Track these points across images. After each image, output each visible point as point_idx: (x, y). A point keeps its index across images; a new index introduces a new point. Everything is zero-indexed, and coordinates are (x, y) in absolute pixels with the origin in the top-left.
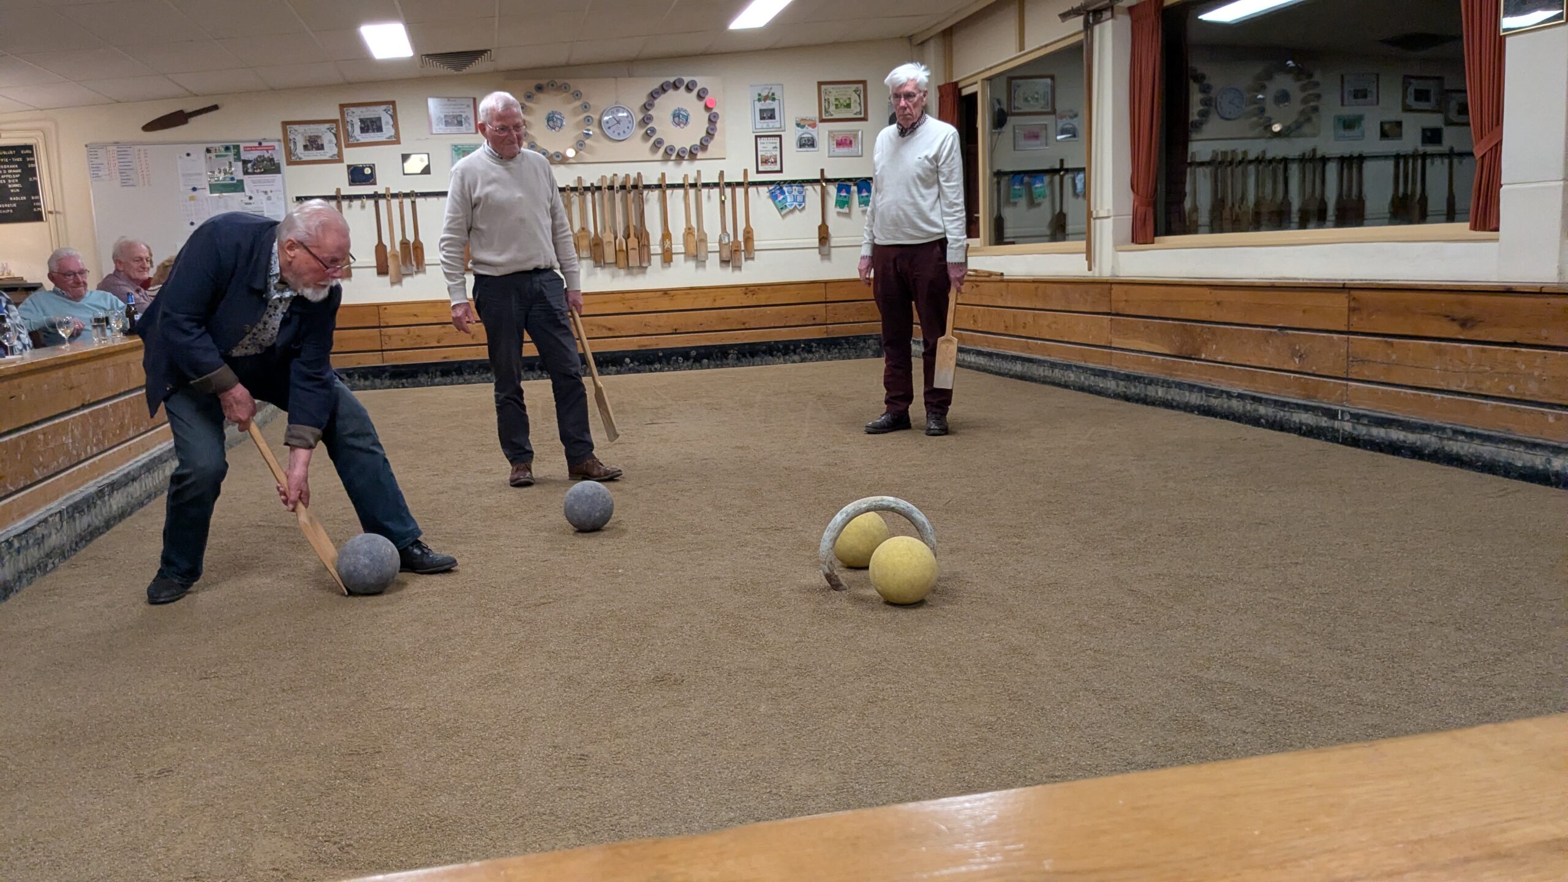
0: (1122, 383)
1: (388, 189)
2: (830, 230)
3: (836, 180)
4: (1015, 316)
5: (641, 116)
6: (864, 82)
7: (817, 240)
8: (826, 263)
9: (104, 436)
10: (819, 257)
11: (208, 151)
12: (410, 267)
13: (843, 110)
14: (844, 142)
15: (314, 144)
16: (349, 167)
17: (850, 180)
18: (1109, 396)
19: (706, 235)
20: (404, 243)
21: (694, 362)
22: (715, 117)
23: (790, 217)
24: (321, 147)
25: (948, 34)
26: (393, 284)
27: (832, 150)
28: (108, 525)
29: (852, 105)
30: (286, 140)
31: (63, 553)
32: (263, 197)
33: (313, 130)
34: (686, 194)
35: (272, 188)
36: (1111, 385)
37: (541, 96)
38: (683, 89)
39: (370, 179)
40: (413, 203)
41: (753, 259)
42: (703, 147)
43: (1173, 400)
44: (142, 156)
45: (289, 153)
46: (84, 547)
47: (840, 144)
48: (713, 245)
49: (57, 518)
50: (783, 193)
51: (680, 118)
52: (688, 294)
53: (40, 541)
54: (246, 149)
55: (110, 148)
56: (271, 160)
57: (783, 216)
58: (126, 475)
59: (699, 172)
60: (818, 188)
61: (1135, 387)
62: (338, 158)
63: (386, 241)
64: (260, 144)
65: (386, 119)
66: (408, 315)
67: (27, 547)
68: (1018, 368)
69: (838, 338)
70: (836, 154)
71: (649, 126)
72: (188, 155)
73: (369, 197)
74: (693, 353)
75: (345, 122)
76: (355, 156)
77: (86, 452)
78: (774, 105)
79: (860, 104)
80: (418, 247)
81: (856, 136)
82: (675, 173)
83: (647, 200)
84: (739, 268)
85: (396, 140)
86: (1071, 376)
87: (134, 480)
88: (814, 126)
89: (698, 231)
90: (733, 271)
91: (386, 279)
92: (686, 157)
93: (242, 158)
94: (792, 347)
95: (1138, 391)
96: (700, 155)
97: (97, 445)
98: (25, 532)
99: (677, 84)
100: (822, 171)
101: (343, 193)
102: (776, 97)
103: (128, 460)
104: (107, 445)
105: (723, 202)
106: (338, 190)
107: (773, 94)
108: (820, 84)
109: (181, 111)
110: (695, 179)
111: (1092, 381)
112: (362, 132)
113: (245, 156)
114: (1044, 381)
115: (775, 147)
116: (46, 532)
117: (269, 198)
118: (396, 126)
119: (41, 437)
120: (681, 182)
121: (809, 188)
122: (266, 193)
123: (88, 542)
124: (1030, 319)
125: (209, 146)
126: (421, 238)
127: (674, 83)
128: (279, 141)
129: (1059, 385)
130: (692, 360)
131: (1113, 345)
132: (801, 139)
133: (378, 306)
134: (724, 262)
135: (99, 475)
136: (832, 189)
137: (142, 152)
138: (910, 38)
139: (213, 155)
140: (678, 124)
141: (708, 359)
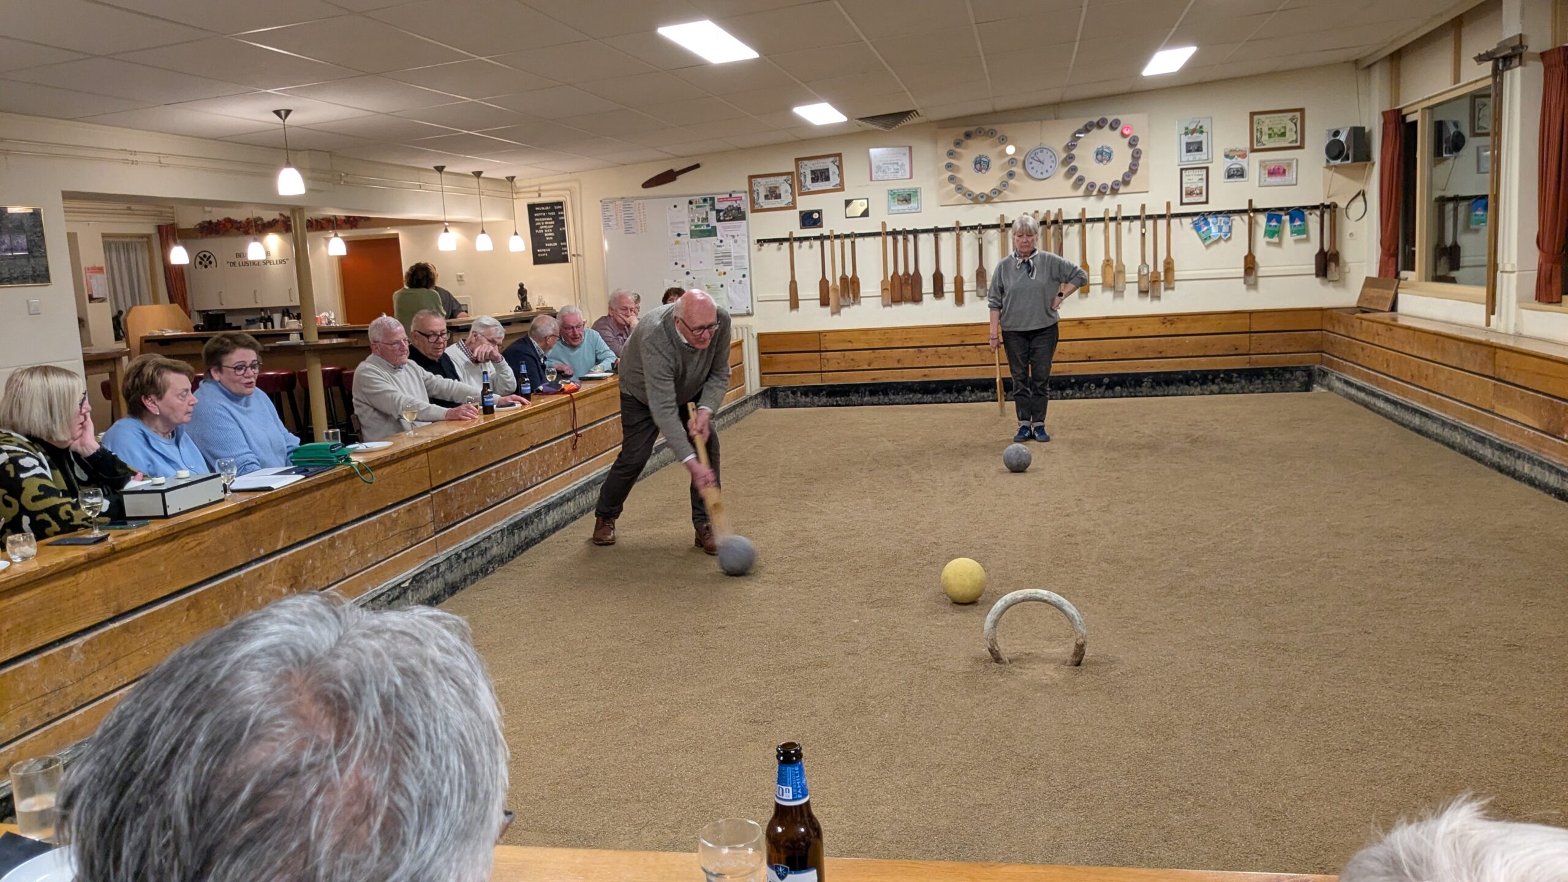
0: (1497, 453)
1: (832, 231)
2: (1257, 259)
3: (1265, 210)
4: (1419, 366)
5: (1064, 155)
6: (1302, 111)
7: (1243, 270)
8: (1252, 293)
9: (548, 469)
10: (1244, 287)
11: (691, 203)
12: (848, 299)
13: (1277, 138)
14: (1276, 172)
15: (773, 194)
16: (801, 212)
17: (1281, 209)
18: (1486, 464)
19: (1124, 266)
20: (844, 279)
21: (1106, 389)
22: (1137, 153)
23: (1215, 247)
24: (778, 197)
25: (1397, 58)
26: (833, 314)
27: (1263, 180)
28: (543, 536)
29: (1287, 134)
30: (751, 191)
31: (502, 560)
32: (732, 241)
33: (772, 182)
34: (1106, 227)
35: (738, 233)
36: (1487, 452)
37: (970, 142)
38: (1107, 126)
39: (817, 223)
40: (853, 243)
41: (1173, 289)
42: (1126, 182)
43: (1536, 478)
44: (641, 208)
45: (753, 202)
46: (520, 554)
47: (1272, 173)
48: (1132, 275)
49: (499, 535)
50: (1207, 224)
51: (1103, 156)
52: (1104, 323)
53: (483, 553)
54: (721, 200)
55: (618, 203)
56: (739, 209)
57: (1207, 247)
58: (561, 498)
59: (1119, 206)
60: (1246, 217)
61: (1507, 459)
62: (793, 206)
63: (829, 277)
64: (730, 195)
65: (833, 170)
66: (844, 341)
67: (472, 558)
68: (1417, 421)
69: (1261, 369)
70: (1266, 184)
71: (1072, 164)
72: (675, 206)
73: (816, 238)
74: (1106, 380)
75: (799, 174)
76: (806, 203)
77: (531, 481)
78: (1202, 138)
79: (1296, 132)
80: (855, 281)
81: (1290, 165)
82: (1095, 207)
83: (1067, 234)
84: (1159, 298)
85: (840, 188)
86: (1458, 438)
87: (569, 500)
88: (1244, 156)
89: (1117, 261)
90: (1152, 300)
91: (828, 310)
92: (1108, 192)
93: (717, 208)
94: (1210, 377)
95: (1509, 464)
96: (1122, 189)
97: (541, 475)
98: (472, 547)
99: (1101, 124)
100: (1250, 201)
101: (795, 235)
102: (1204, 130)
103: (567, 484)
104: (550, 474)
105: (1143, 235)
106: (791, 233)
107: (1201, 127)
108: (1252, 114)
109: (672, 171)
110: (1117, 213)
111: (1474, 446)
112: (813, 182)
113: (718, 206)
114: (1437, 439)
115: (1202, 179)
116: (488, 546)
117: (736, 241)
118: (841, 175)
119: (494, 475)
120: (1102, 216)
121: (1236, 218)
122: (733, 236)
123: (524, 550)
124: (1431, 371)
125: (691, 198)
126: (859, 275)
127: (1098, 123)
128: (746, 192)
129: (1448, 445)
130: (1104, 387)
131: (1496, 411)
132: (1229, 170)
133: (819, 333)
134: (1143, 292)
135: (542, 498)
136: (1262, 219)
137: (641, 206)
138: (1356, 62)
139: (694, 206)
140: (1101, 161)
141: (1121, 386)
